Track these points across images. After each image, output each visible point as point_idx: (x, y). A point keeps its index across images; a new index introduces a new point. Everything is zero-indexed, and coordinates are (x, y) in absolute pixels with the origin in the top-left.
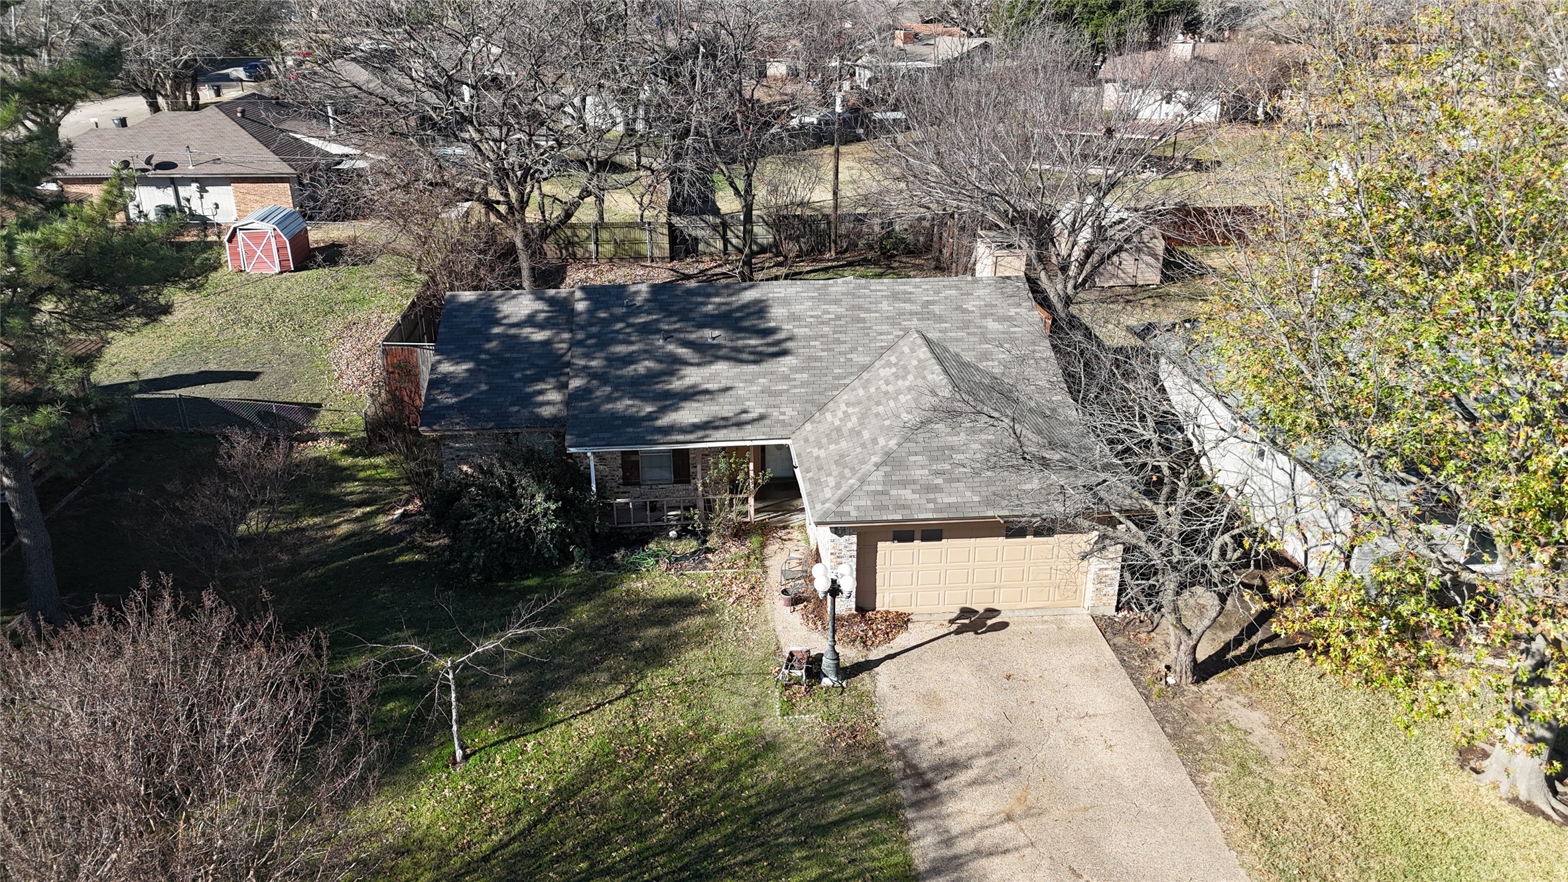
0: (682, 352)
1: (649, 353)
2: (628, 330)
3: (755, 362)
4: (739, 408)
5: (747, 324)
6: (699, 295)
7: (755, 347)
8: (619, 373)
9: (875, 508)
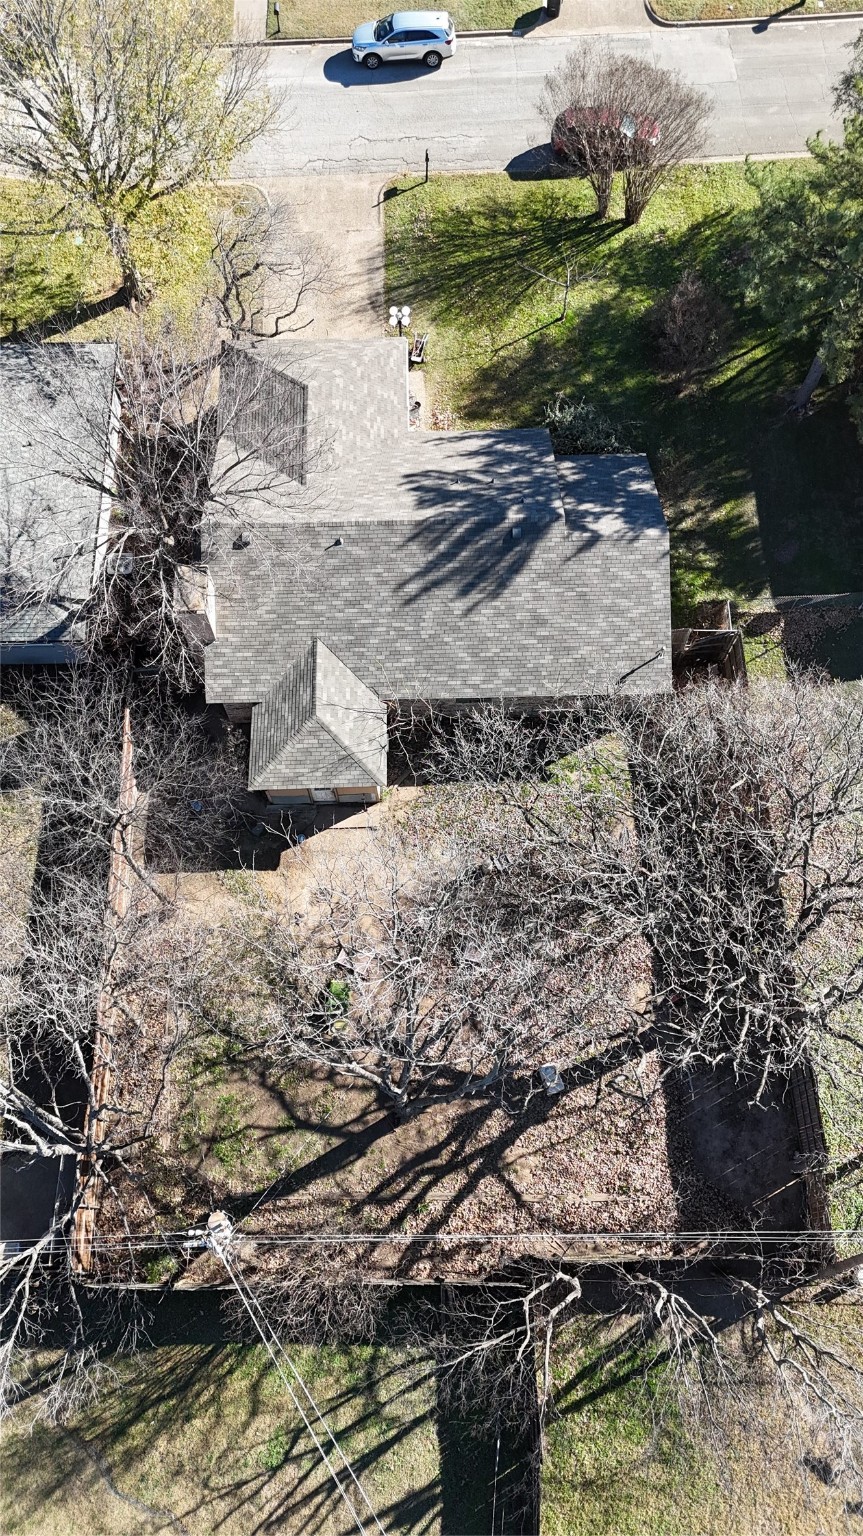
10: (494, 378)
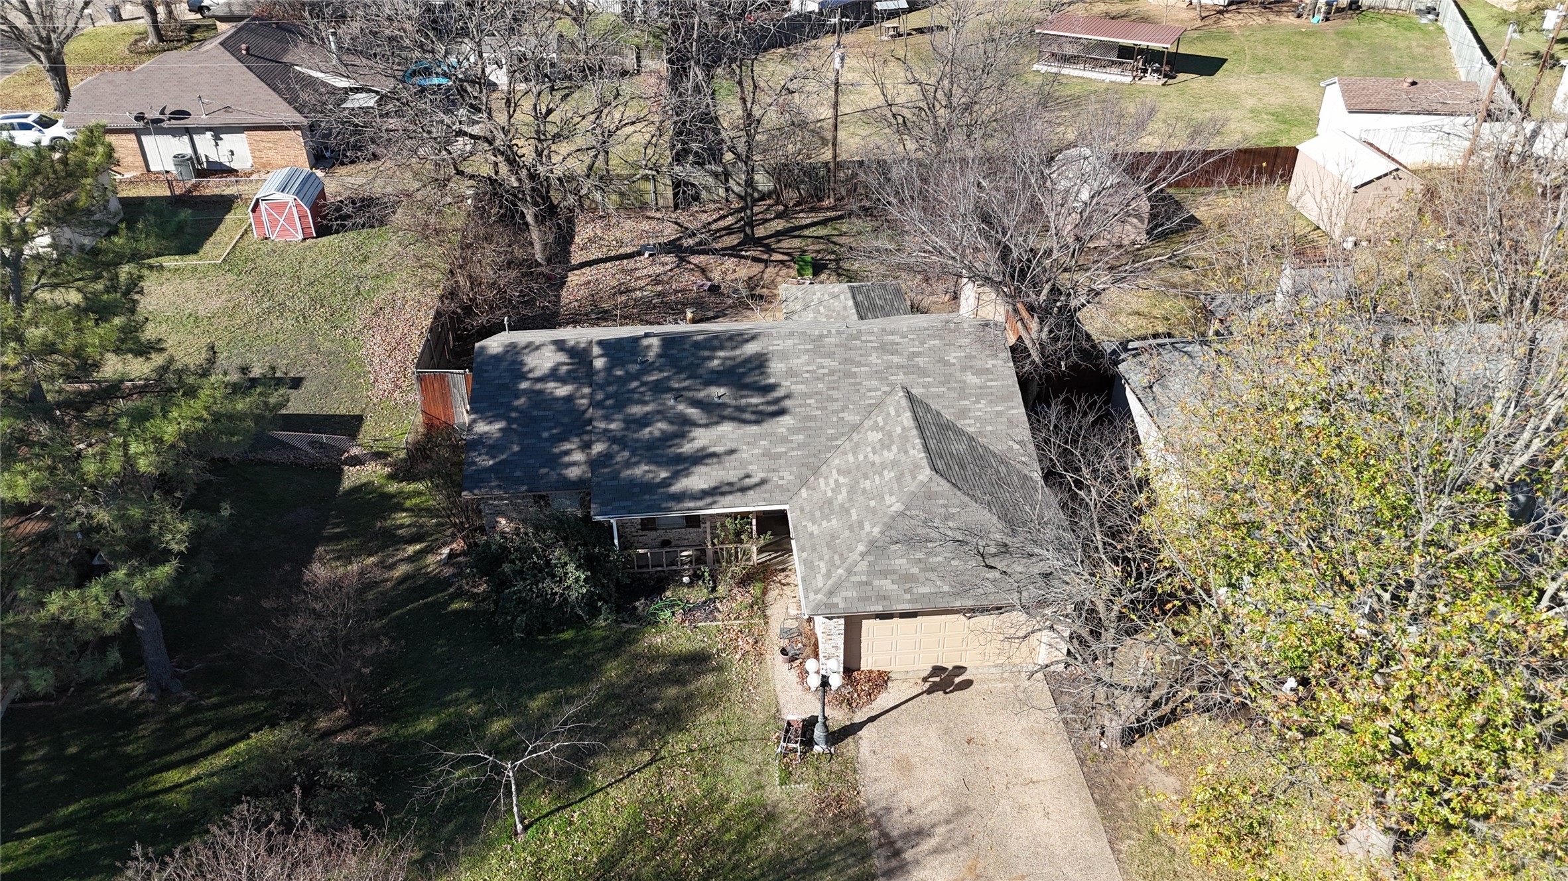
0: (692, 412)
1: (661, 414)
2: (642, 389)
3: (757, 422)
4: (742, 473)
5: (749, 380)
6: (705, 348)
7: (757, 405)
8: (636, 436)
9: (860, 599)
10: (661, 717)
